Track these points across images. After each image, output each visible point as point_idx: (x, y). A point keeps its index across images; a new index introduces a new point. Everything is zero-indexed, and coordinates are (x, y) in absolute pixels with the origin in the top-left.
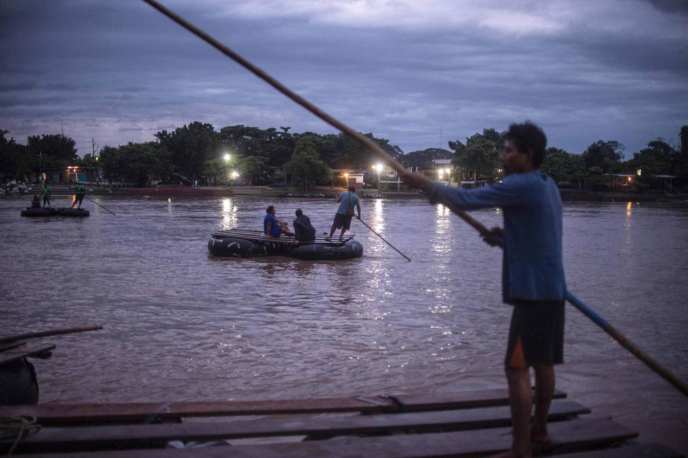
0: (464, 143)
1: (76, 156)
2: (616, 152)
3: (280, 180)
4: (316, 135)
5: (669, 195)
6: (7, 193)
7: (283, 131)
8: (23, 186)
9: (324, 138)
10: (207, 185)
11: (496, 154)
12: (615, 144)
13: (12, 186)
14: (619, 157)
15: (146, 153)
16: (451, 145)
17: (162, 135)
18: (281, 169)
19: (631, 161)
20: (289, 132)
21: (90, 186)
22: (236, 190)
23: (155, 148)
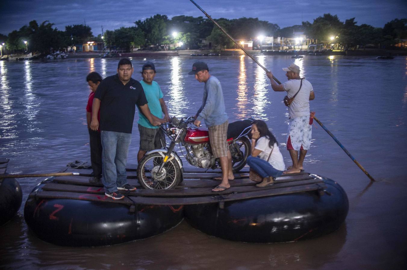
1: (93, 36)
2: (406, 25)
3: (205, 46)
4: (226, 20)
6: (55, 58)
8: (63, 54)
9: (231, 21)
10: (164, 50)
12: (405, 20)
13: (57, 55)
15: (129, 33)
17: (138, 23)
18: (206, 40)
21: (100, 52)
22: (180, 52)
23: (135, 30)
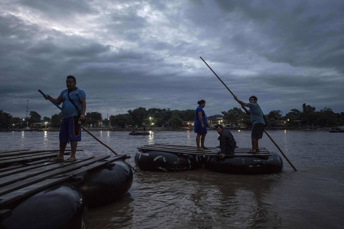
0: (227, 112)
1: (102, 119)
2: (280, 114)
3: (167, 125)
4: (179, 111)
5: (300, 127)
7: (168, 110)
9: (181, 111)
11: (238, 115)
12: (279, 111)
14: (281, 116)
15: (124, 117)
16: (223, 113)
17: (129, 111)
18: (168, 122)
19: (285, 116)
20: (170, 110)
21: (106, 128)
22: (153, 129)
23: (127, 115)
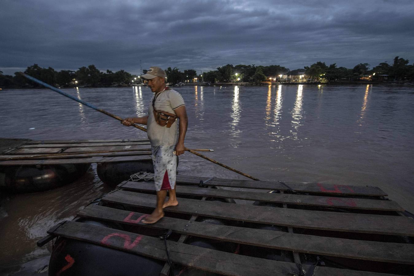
0: (310, 67)
1: (196, 75)
2: (367, 67)
3: (251, 80)
4: (262, 66)
6: (179, 86)
7: (253, 66)
8: (183, 84)
9: (265, 67)
10: (231, 82)
11: (320, 70)
12: (367, 64)
13: (180, 84)
14: (367, 69)
15: (214, 74)
16: (305, 67)
17: (218, 69)
18: (252, 77)
19: (372, 70)
20: (254, 66)
21: (200, 83)
22: (239, 83)
23: (217, 72)
